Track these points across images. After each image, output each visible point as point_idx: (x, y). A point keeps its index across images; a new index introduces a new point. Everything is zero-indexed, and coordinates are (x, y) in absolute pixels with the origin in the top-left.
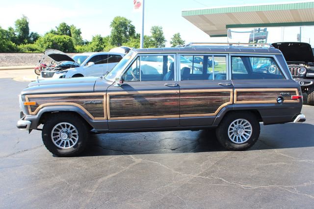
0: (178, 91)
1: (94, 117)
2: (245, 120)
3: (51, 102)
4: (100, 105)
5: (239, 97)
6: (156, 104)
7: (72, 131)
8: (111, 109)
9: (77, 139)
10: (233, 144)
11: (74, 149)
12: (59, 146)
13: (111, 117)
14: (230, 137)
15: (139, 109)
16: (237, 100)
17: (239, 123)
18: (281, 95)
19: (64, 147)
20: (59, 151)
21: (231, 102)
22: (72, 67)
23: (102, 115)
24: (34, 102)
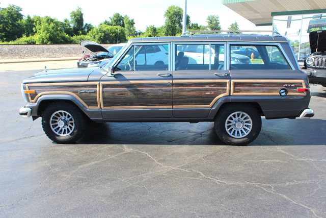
0: (171, 81)
1: (89, 105)
2: (245, 114)
3: (49, 91)
4: (94, 95)
5: (236, 88)
6: (148, 94)
7: (69, 119)
8: (104, 98)
9: (73, 127)
10: (230, 138)
11: (70, 136)
12: (57, 133)
13: (104, 106)
14: (228, 130)
15: (131, 99)
16: (234, 92)
17: (238, 117)
18: (285, 86)
19: (62, 135)
20: (57, 137)
21: (227, 94)
22: (107, 58)
23: (95, 104)
24: (33, 91)
